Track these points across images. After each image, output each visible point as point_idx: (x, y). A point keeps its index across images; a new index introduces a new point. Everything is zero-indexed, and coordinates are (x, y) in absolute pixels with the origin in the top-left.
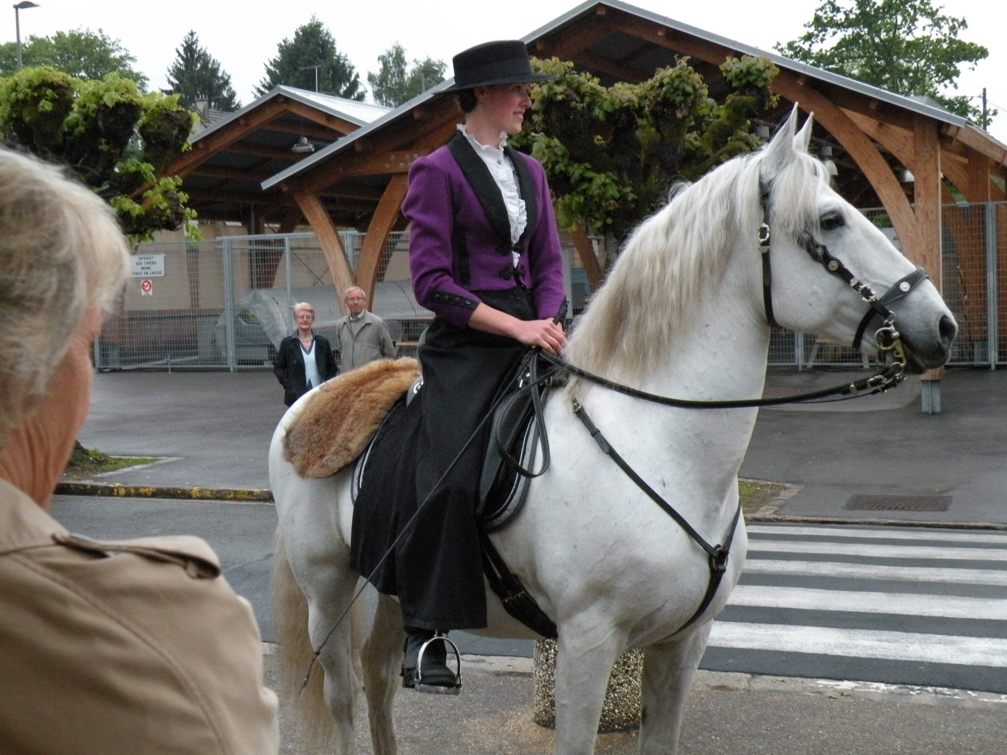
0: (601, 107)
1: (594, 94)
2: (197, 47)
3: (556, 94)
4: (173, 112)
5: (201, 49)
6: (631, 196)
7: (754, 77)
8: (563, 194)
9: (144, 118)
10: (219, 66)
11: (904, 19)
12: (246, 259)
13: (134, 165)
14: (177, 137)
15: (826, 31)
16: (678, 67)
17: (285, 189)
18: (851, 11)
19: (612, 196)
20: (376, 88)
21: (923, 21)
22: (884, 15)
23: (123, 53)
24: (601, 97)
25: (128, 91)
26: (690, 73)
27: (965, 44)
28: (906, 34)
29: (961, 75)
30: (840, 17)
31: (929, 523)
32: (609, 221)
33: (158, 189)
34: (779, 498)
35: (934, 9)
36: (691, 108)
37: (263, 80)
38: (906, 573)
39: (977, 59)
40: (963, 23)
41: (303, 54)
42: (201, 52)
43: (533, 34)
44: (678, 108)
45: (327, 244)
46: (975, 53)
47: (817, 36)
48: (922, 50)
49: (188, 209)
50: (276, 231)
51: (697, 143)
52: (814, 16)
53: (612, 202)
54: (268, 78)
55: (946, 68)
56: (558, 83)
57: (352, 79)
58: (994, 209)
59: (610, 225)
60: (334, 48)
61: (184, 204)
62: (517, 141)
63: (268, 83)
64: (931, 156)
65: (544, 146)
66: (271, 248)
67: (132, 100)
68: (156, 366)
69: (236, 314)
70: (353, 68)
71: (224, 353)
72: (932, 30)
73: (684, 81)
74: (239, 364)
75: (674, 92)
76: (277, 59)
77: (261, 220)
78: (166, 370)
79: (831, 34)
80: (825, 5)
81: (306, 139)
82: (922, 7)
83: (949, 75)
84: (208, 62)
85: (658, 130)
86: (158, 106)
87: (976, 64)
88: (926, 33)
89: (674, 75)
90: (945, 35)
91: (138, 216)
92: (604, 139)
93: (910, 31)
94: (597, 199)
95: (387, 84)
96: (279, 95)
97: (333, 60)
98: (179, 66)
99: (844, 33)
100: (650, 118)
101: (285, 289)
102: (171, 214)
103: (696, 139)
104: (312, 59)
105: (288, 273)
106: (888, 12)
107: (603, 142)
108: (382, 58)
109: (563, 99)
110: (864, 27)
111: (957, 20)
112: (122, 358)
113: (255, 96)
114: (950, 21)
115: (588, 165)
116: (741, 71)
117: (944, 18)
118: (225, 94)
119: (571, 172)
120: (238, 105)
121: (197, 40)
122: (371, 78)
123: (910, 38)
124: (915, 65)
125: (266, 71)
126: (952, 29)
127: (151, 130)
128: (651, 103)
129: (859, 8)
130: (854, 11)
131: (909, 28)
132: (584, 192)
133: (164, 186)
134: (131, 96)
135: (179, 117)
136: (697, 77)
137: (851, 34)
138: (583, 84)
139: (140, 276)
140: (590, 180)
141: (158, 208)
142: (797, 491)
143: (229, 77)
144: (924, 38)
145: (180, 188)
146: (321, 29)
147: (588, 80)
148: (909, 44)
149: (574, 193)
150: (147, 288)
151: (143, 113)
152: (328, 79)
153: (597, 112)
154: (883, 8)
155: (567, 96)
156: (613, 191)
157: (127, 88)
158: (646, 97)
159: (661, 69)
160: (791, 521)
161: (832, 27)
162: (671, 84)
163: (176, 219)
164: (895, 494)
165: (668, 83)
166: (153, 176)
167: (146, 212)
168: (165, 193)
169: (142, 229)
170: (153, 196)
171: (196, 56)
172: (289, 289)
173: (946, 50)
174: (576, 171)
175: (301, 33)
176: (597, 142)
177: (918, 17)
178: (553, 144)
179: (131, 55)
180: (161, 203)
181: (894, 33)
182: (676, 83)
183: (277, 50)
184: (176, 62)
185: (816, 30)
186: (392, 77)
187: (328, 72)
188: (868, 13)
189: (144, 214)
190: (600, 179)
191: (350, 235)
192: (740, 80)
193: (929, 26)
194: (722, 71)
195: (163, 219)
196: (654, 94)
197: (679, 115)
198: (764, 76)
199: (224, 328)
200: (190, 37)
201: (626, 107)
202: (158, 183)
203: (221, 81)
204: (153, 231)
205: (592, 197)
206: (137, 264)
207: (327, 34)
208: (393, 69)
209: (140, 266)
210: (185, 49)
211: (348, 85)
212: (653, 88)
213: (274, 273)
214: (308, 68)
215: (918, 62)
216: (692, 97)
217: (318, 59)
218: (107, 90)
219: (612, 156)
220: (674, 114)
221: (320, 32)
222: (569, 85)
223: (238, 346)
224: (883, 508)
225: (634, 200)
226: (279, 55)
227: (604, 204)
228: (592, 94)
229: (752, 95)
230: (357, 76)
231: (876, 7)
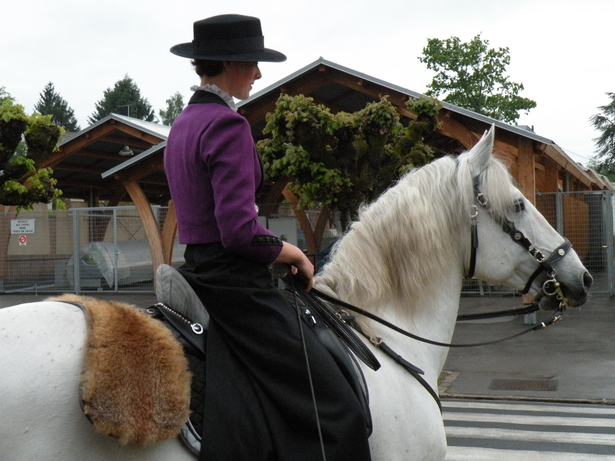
0: (331, 127)
1: (326, 118)
2: (53, 93)
3: (302, 118)
4: (47, 126)
5: (56, 94)
6: (350, 184)
7: (428, 110)
8: (306, 183)
9: (28, 130)
10: (67, 104)
11: (486, 84)
12: (87, 222)
13: (21, 160)
14: (50, 142)
15: (439, 90)
16: (382, 102)
17: (117, 178)
18: (454, 78)
19: (337, 184)
20: (165, 119)
21: (497, 85)
22: (474, 81)
23: (7, 95)
24: (331, 121)
25: (19, 112)
26: (389, 106)
27: (522, 99)
28: (487, 92)
29: (520, 117)
30: (448, 82)
31: (547, 399)
32: (336, 200)
33: (37, 176)
34: (445, 381)
35: (504, 78)
36: (389, 128)
37: (94, 113)
38: (547, 436)
39: (529, 108)
40: (522, 87)
41: (120, 98)
42: (56, 96)
43: (279, 82)
44: (381, 128)
45: (144, 213)
46: (528, 105)
47: (434, 93)
48: (497, 102)
49: (57, 190)
50: (106, 205)
51: (391, 151)
52: (432, 81)
53: (338, 187)
54: (97, 112)
55: (511, 113)
56: (303, 111)
57: (150, 113)
58: (561, 197)
59: (337, 202)
60: (139, 95)
61: (54, 186)
62: (275, 148)
63: (97, 115)
64: (529, 162)
65: (293, 151)
66: (102, 216)
67: (21, 118)
68: (27, 291)
69: (81, 257)
70: (150, 107)
71: (72, 283)
72: (503, 90)
73: (385, 111)
74: (82, 290)
75: (378, 118)
76: (103, 101)
77: (97, 198)
78: (34, 294)
79: (443, 92)
80: (439, 74)
81: (128, 147)
82: (497, 77)
83: (513, 117)
84: (60, 102)
85: (368, 142)
86: (37, 122)
87: (529, 111)
88: (500, 92)
89: (379, 107)
90: (511, 93)
91: (23, 193)
92: (332, 148)
93: (489, 91)
94: (328, 186)
95: (171, 117)
96: (112, 119)
97: (138, 102)
98: (42, 104)
99: (450, 91)
100: (363, 134)
101: (113, 242)
102: (45, 192)
103: (390, 148)
104: (125, 101)
105: (115, 232)
106: (476, 80)
107: (331, 149)
108: (168, 101)
109: (307, 121)
110: (462, 88)
111: (518, 85)
112: (5, 286)
113: (89, 123)
114: (513, 85)
115: (322, 164)
116: (419, 106)
117: (510, 83)
118: (70, 121)
119: (312, 168)
120: (78, 128)
121: (53, 88)
122: (162, 113)
123: (490, 95)
124: (492, 111)
125: (96, 108)
126: (515, 90)
127: (32, 138)
128: (364, 125)
129: (459, 77)
130: (456, 78)
131: (489, 89)
132: (319, 181)
133: (41, 174)
134: (21, 115)
135: (52, 130)
136: (393, 108)
137: (454, 91)
138: (320, 112)
139: (19, 233)
140: (324, 173)
141: (37, 188)
142: (456, 376)
143: (73, 111)
144: (497, 95)
145: (51, 176)
146: (131, 83)
147: (323, 109)
148: (489, 98)
149: (313, 181)
150: (23, 241)
151: (27, 126)
152: (135, 113)
153: (328, 129)
154: (474, 77)
155: (310, 119)
156: (338, 181)
157: (18, 110)
158: (360, 121)
159: (369, 103)
160: (457, 397)
161: (443, 88)
162: (377, 112)
163: (49, 196)
164: (519, 379)
165: (375, 112)
166: (34, 168)
167: (29, 191)
168: (42, 179)
169: (26, 202)
170: (34, 180)
171: (52, 98)
172: (115, 243)
173: (511, 102)
174: (315, 167)
175: (118, 85)
176: (328, 149)
177: (494, 82)
178: (299, 150)
179: (12, 97)
180: (39, 185)
181: (480, 92)
182: (380, 112)
183: (104, 95)
184: (40, 101)
185: (433, 89)
186: (175, 113)
187: (135, 109)
188: (464, 80)
189: (27, 192)
190: (330, 173)
191: (156, 208)
192: (418, 111)
193: (501, 88)
194: (406, 106)
195: (40, 195)
196: (366, 119)
197: (382, 133)
198: (434, 109)
199: (73, 267)
200: (49, 86)
201: (347, 127)
202: (37, 172)
203: (68, 114)
204: (33, 203)
205: (325, 184)
206: (17, 225)
207: (135, 86)
208: (176, 108)
209: (18, 227)
210: (46, 94)
211: (147, 117)
212: (364, 115)
213: (105, 231)
214: (122, 106)
215: (495, 109)
216: (390, 121)
217: (129, 101)
218: (5, 111)
219: (337, 159)
220: (379, 132)
221: (130, 85)
222: (311, 112)
223: (81, 278)
224: (515, 388)
225: (352, 187)
226: (104, 98)
227: (332, 189)
228: (325, 118)
229: (426, 121)
230: (153, 112)
231: (469, 76)
